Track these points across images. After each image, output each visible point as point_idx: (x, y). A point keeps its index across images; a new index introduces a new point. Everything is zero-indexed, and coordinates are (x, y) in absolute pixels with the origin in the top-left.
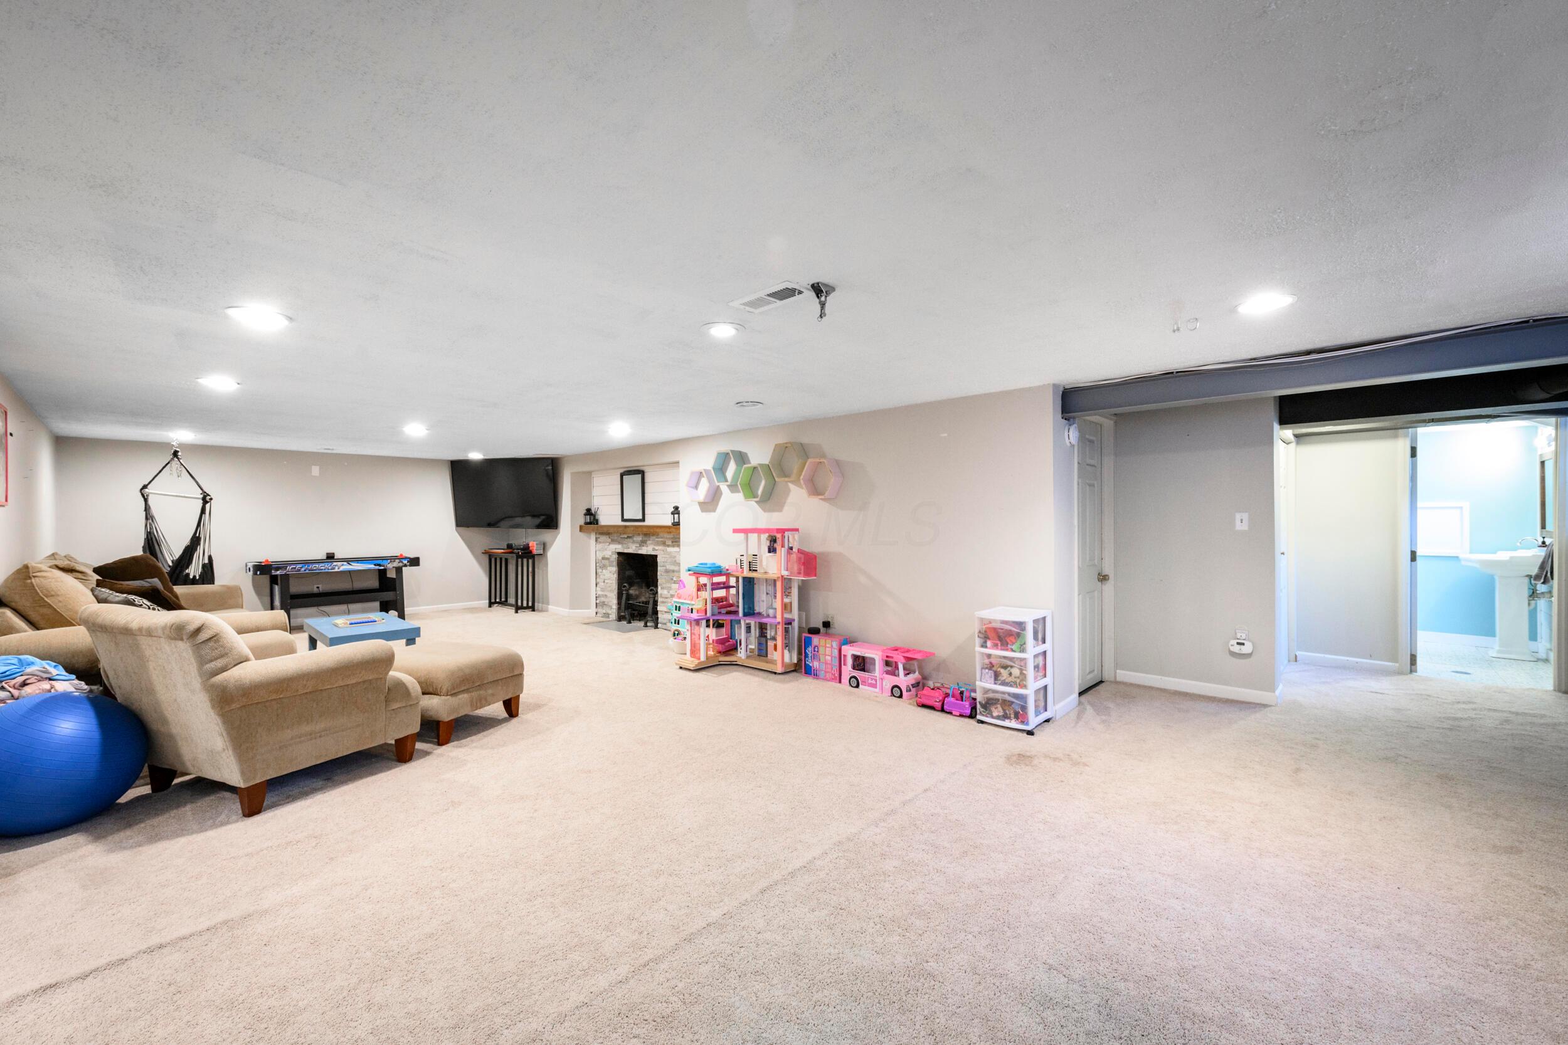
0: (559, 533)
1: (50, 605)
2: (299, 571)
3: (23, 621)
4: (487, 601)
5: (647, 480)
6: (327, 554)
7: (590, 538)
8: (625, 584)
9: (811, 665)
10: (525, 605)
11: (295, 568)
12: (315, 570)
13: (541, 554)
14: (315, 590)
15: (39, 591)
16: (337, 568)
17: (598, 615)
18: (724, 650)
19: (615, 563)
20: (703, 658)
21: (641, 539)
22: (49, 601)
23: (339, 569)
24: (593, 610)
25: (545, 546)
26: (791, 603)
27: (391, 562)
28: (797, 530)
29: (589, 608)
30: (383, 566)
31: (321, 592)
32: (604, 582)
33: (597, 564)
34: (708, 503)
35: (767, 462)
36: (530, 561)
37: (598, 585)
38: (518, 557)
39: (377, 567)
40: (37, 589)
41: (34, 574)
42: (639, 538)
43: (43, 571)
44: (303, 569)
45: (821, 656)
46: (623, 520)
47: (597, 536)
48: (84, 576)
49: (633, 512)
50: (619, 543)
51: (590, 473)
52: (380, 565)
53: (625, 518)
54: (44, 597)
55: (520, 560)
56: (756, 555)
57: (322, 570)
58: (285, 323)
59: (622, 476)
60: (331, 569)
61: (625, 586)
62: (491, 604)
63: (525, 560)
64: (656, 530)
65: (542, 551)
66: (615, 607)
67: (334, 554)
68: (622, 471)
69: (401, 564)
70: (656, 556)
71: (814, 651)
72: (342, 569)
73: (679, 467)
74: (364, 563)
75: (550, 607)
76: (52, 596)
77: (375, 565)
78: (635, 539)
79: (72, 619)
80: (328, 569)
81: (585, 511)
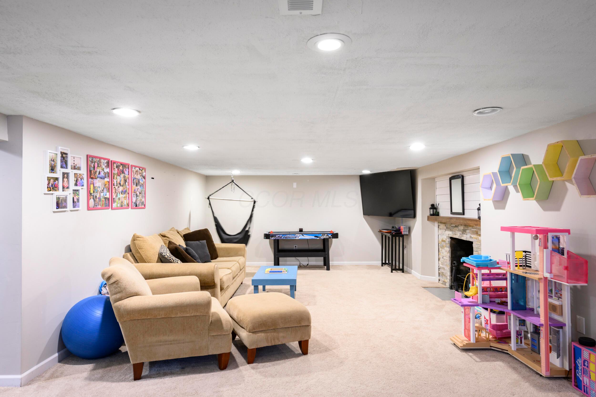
0: (416, 221)
1: (140, 252)
2: (281, 238)
3: (133, 259)
4: (381, 262)
5: (466, 182)
6: (300, 229)
7: (434, 226)
8: (455, 262)
9: (581, 379)
10: (397, 268)
11: (279, 236)
12: (288, 238)
13: (407, 235)
14: (294, 248)
15: (137, 246)
16: (297, 237)
17: (440, 282)
18: (500, 337)
19: (448, 245)
20: (472, 341)
21: (463, 228)
22: (139, 251)
23: (298, 238)
24: (436, 278)
25: (410, 230)
26: (562, 305)
27: (323, 235)
28: (568, 231)
29: (435, 276)
30: (319, 237)
31: (297, 249)
32: (443, 258)
33: (439, 245)
34: (500, 201)
35: (541, 163)
36: (401, 239)
37: (440, 260)
38: (393, 236)
39: (316, 238)
40: (136, 245)
41: (136, 239)
42: (462, 228)
43: (140, 238)
44: (283, 237)
45: (591, 372)
46: (452, 213)
47: (439, 224)
48: (169, 239)
49: (457, 208)
50: (451, 230)
51: (433, 179)
52: (317, 237)
53: (453, 211)
54: (138, 249)
55: (394, 238)
56: (530, 252)
57: (291, 238)
58: (136, 114)
59: (451, 179)
60: (295, 238)
61: (454, 264)
62: (383, 264)
63: (397, 238)
64: (469, 222)
65: (408, 232)
66: (449, 278)
67: (302, 229)
68: (450, 176)
69: (328, 237)
70: (472, 243)
71: (584, 365)
72: (300, 238)
73: (479, 172)
74: (309, 235)
75: (412, 271)
76: (141, 249)
77: (315, 237)
78: (459, 228)
79: (146, 260)
80: (294, 238)
81: (431, 206)
